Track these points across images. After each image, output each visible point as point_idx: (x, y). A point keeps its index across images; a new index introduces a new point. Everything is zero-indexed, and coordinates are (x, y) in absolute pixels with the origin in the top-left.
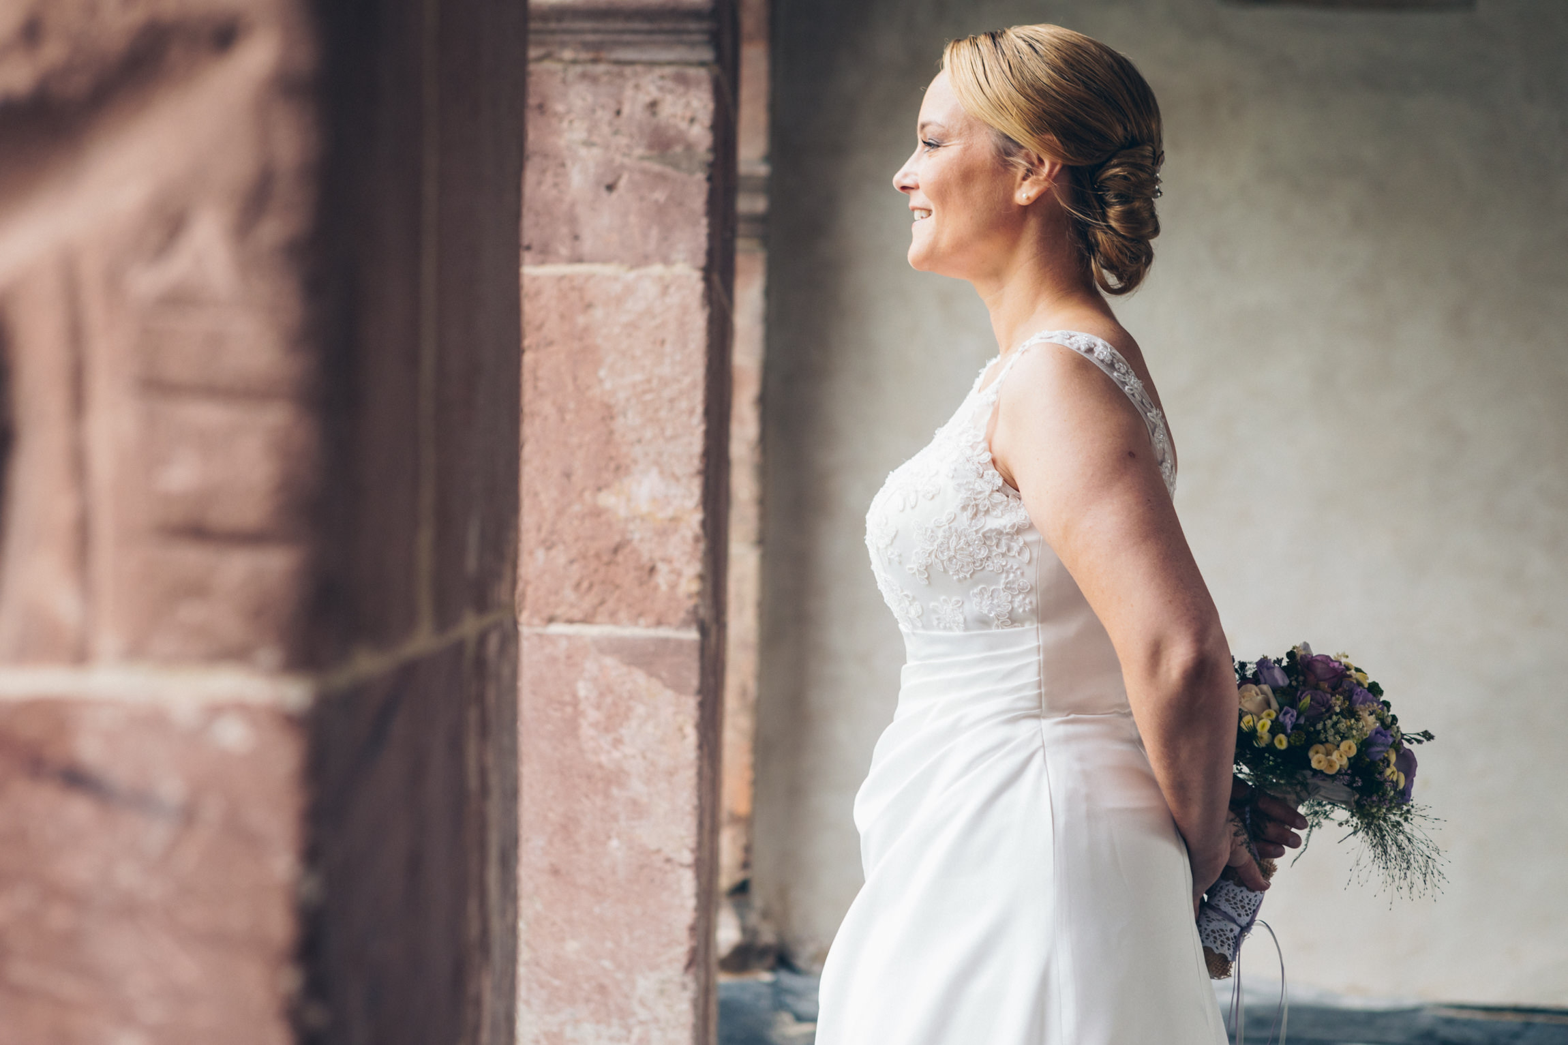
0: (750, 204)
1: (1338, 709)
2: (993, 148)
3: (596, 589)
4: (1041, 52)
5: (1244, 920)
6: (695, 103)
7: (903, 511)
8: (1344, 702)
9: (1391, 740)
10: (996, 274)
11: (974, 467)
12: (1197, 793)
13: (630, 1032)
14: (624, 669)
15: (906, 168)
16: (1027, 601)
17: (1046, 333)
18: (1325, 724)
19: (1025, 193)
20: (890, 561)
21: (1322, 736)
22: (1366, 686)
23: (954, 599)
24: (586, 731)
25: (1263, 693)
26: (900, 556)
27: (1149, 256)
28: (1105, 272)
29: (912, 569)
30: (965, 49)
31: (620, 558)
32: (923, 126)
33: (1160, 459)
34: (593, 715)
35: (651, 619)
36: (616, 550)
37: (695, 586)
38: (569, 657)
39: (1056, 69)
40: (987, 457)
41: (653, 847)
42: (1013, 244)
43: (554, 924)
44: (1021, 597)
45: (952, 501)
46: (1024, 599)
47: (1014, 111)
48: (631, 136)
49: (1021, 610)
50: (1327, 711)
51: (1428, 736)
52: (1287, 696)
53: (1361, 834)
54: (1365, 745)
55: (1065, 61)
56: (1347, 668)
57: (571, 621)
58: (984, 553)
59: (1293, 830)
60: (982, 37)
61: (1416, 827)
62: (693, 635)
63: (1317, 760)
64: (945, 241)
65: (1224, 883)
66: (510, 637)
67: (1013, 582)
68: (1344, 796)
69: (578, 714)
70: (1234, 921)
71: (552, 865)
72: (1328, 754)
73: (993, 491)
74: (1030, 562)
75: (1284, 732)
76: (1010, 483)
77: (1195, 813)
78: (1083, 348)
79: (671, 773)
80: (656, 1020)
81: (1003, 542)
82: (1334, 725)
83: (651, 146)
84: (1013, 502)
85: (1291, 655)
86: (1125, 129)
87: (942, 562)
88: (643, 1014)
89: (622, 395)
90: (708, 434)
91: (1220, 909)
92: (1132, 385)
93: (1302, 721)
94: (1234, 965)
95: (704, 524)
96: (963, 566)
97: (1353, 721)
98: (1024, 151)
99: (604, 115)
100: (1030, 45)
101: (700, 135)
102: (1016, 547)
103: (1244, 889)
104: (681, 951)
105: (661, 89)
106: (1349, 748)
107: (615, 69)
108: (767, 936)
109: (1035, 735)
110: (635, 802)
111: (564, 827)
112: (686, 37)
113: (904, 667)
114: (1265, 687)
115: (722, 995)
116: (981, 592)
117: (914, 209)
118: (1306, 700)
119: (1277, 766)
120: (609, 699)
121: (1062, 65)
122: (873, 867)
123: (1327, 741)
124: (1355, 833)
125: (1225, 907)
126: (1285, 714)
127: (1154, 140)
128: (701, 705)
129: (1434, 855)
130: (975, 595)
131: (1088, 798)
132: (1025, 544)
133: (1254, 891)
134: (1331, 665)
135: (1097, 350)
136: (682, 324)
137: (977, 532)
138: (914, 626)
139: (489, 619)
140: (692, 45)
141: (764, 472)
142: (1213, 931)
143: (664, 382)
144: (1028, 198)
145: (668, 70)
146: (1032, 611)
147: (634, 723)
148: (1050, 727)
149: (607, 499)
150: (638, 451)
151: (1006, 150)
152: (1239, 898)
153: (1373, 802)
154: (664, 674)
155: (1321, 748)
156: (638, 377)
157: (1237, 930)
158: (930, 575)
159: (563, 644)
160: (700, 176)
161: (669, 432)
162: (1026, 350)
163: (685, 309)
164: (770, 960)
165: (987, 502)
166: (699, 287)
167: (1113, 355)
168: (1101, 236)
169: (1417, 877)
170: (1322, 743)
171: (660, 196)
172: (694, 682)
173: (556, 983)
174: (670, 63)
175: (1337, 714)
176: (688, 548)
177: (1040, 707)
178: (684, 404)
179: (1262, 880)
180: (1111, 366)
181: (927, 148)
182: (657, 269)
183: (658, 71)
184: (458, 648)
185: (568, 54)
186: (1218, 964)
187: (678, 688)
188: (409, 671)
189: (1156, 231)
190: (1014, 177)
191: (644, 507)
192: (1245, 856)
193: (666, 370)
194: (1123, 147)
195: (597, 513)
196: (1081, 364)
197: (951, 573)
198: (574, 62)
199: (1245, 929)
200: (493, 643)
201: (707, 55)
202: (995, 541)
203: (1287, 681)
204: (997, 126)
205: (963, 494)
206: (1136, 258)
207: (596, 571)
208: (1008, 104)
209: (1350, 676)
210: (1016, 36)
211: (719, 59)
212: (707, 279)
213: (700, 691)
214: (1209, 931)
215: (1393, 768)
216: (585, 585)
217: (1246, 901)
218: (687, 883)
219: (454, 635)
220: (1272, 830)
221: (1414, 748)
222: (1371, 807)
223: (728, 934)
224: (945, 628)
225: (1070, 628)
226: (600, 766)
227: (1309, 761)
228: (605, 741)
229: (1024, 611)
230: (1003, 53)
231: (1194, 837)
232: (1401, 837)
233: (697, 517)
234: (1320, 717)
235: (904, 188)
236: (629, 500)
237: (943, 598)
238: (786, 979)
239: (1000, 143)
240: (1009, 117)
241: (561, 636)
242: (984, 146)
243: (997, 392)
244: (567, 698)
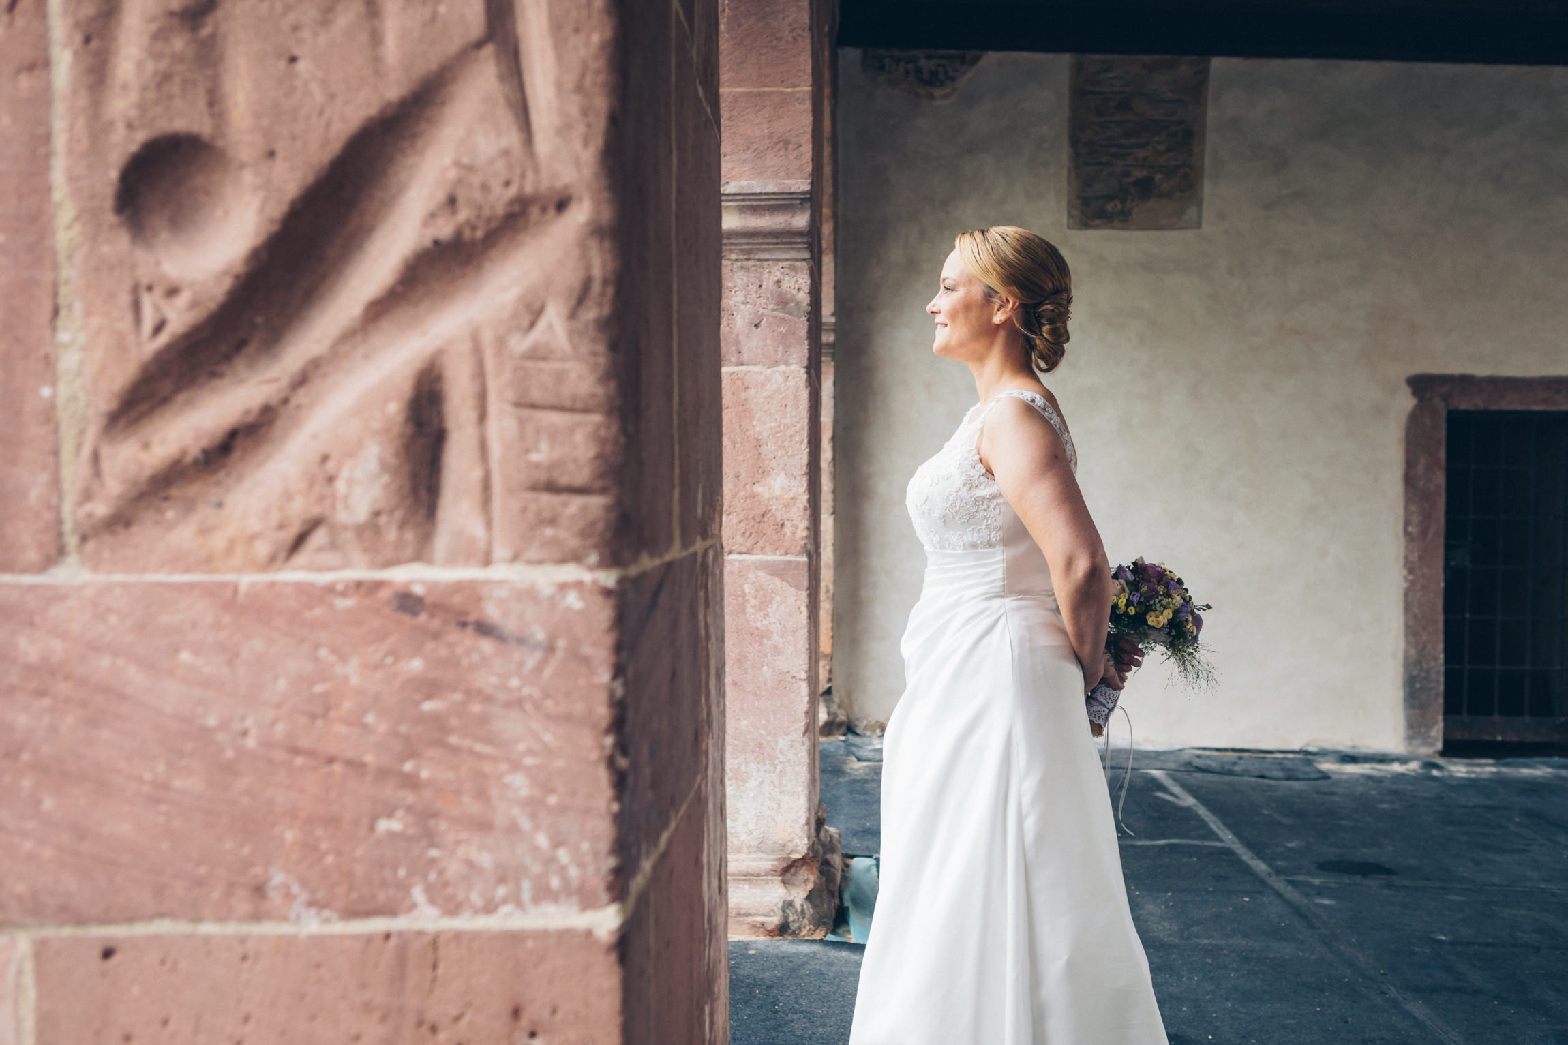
0: (828, 338)
1: (1161, 593)
2: (982, 292)
3: (753, 536)
4: (1009, 242)
5: (1110, 706)
6: (800, 281)
7: (931, 486)
8: (1164, 589)
9: (1190, 609)
10: (981, 359)
11: (970, 463)
12: (1089, 639)
13: (776, 768)
14: (769, 578)
15: (933, 301)
16: (998, 535)
17: (1009, 391)
18: (1154, 601)
19: (998, 318)
20: (923, 513)
21: (1153, 607)
22: (1176, 580)
23: (958, 533)
24: (749, 610)
25: (1121, 584)
26: (929, 510)
27: (1063, 352)
28: (1039, 360)
29: (935, 517)
30: (967, 237)
31: (765, 519)
32: (944, 280)
33: (1070, 459)
34: (753, 602)
35: (783, 551)
36: (763, 515)
37: (805, 533)
38: (740, 572)
39: (1016, 250)
40: (977, 457)
41: (786, 670)
42: (991, 344)
43: (734, 711)
44: (994, 532)
45: (958, 481)
46: (996, 533)
47: (994, 273)
48: (768, 298)
49: (994, 540)
50: (1156, 594)
51: (1209, 607)
52: (1134, 586)
53: (1171, 659)
54: (1176, 612)
55: (1022, 247)
56: (1165, 571)
57: (741, 553)
58: (974, 509)
59: (1136, 657)
60: (977, 232)
61: (1202, 655)
62: (805, 559)
63: (1151, 620)
64: (954, 342)
65: (1099, 686)
66: (719, 552)
67: (990, 524)
68: (1163, 639)
69: (745, 601)
70: (1105, 706)
71: (733, 681)
72: (1157, 617)
73: (980, 476)
74: (999, 514)
75: (1133, 605)
76: (989, 471)
77: (1087, 648)
78: (1029, 399)
79: (794, 632)
80: (789, 761)
81: (985, 503)
82: (1160, 601)
83: (778, 304)
84: (991, 482)
85: (1135, 564)
86: (1053, 284)
87: (952, 513)
88: (782, 758)
89: (765, 434)
90: (810, 453)
91: (1097, 700)
92: (1055, 420)
93: (1142, 599)
94: (1105, 729)
95: (809, 500)
96: (963, 516)
97: (1170, 599)
98: (999, 295)
99: (754, 288)
100: (1003, 238)
101: (804, 297)
102: (992, 506)
103: (1110, 689)
104: (801, 725)
105: (782, 273)
106: (1168, 614)
107: (758, 263)
108: (842, 717)
109: (1001, 606)
110: (775, 647)
111: (739, 660)
112: (794, 246)
113: (926, 570)
114: (1122, 581)
115: (821, 748)
116: (973, 530)
117: (937, 324)
118: (1145, 589)
119: (1129, 623)
120: (761, 593)
121: (1020, 249)
122: (911, 680)
123: (1156, 610)
124: (1168, 658)
125: (1100, 698)
126: (1134, 595)
127: (1067, 289)
128: (809, 595)
129: (1212, 670)
130: (969, 531)
131: (1031, 640)
132: (997, 504)
133: (1115, 690)
134: (1157, 569)
135: (1037, 401)
136: (796, 397)
137: (971, 497)
138: (936, 548)
139: (709, 542)
140: (799, 250)
141: (835, 476)
142: (1094, 712)
143: (787, 427)
144: (1000, 320)
145: (786, 264)
146: (1000, 540)
147: (774, 606)
148: (1009, 602)
149: (758, 489)
150: (774, 463)
151: (989, 294)
152: (1108, 694)
153: (1180, 642)
154: (790, 580)
155: (1153, 613)
156: (774, 424)
157: (1107, 711)
158: (946, 521)
159: (737, 564)
160: (804, 319)
161: (789, 454)
162: (999, 400)
163: (797, 388)
164: (844, 729)
165: (976, 481)
166: (805, 376)
167: (1045, 403)
168: (1038, 342)
169: (1203, 682)
170: (1153, 611)
171: (783, 329)
172: (806, 584)
173: (736, 742)
174: (787, 260)
175: (1161, 596)
176: (801, 514)
177: (1004, 591)
178: (797, 438)
179: (1120, 684)
180: (1044, 409)
181: (946, 291)
182: (782, 368)
183: (781, 264)
184: (695, 555)
185: (733, 256)
186: (1097, 729)
187: (797, 587)
188: (669, 565)
189: (1068, 339)
190: (993, 309)
191: (778, 493)
192: (1112, 670)
193: (787, 421)
194: (1052, 294)
195: (753, 496)
196: (1029, 409)
197: (957, 519)
198: (737, 260)
199: (1111, 710)
200: (711, 554)
201: (807, 255)
202: (981, 503)
203: (1133, 578)
204: (984, 281)
205: (964, 478)
206: (1056, 354)
207: (753, 526)
208: (991, 270)
209: (1167, 575)
210: (995, 232)
211: (812, 258)
212: (808, 373)
213: (808, 589)
214: (1092, 710)
215: (1190, 625)
216: (748, 533)
217: (1112, 695)
218: (804, 689)
219: (692, 550)
220: (1126, 658)
221: (1201, 613)
222: (1179, 645)
223: (823, 716)
224: (953, 549)
225: (1021, 549)
226: (757, 628)
227: (1147, 621)
228: (760, 615)
229: (996, 540)
230: (988, 242)
231: (1086, 661)
232: (1194, 661)
233: (806, 497)
234: (1151, 597)
235: (932, 312)
236: (770, 489)
237: (951, 532)
238: (851, 737)
239: (986, 290)
240: (991, 277)
241: (735, 560)
242: (977, 292)
243: (982, 423)
244: (739, 593)
